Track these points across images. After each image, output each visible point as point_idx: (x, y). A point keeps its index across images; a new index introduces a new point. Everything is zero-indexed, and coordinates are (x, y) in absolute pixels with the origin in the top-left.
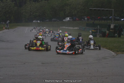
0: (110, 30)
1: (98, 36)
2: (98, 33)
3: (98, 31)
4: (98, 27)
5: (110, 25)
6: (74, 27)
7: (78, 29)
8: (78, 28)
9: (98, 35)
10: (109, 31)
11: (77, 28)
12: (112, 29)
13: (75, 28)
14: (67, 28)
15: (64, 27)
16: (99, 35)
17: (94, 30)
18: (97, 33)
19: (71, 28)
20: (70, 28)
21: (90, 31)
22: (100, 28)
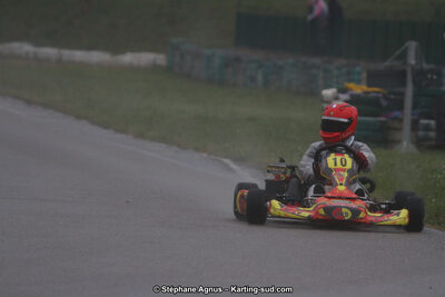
1: (406, 145)
2: (408, 114)
3: (409, 91)
4: (412, 61)
6: (116, 49)
7: (155, 67)
8: (161, 59)
11: (145, 58)
13: (128, 58)
14: (49, 52)
15: (26, 48)
16: (415, 126)
17: (373, 79)
18: (400, 106)
19: (97, 57)
20: (79, 55)
21: (328, 93)
22: (426, 66)
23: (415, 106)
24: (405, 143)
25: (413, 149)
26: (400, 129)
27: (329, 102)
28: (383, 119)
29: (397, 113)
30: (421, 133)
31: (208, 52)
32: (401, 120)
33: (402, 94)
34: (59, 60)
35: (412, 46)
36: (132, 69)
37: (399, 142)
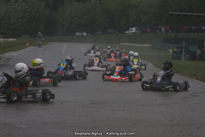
0: (203, 49)
1: (183, 59)
3: (184, 50)
4: (184, 44)
5: (203, 41)
7: (150, 47)
8: (150, 45)
10: (201, 50)
11: (148, 45)
13: (145, 45)
14: (132, 44)
15: (128, 44)
16: (185, 56)
17: (177, 48)
18: (182, 53)
20: (137, 45)
22: (186, 46)
23: (185, 52)
25: (185, 60)
26: (182, 57)
30: (186, 58)
31: (158, 44)
32: (182, 55)
33: (182, 51)
34: (133, 46)
35: (184, 42)
36: (145, 47)
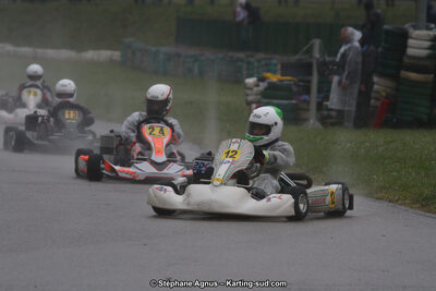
0: (404, 74)
2: (314, 97)
3: (315, 79)
4: (317, 55)
5: (405, 36)
8: (117, 55)
9: (313, 106)
10: (395, 77)
12: (417, 66)
13: (90, 55)
14: (26, 50)
15: (8, 48)
16: (320, 107)
21: (250, 81)
22: (328, 59)
23: (319, 91)
24: (312, 121)
25: (318, 125)
26: (308, 110)
27: (251, 89)
28: (294, 102)
29: (305, 97)
30: (325, 113)
31: (154, 49)
32: (308, 102)
33: (309, 82)
35: (317, 43)
37: (307, 120)
